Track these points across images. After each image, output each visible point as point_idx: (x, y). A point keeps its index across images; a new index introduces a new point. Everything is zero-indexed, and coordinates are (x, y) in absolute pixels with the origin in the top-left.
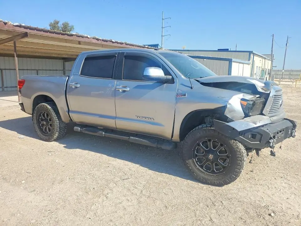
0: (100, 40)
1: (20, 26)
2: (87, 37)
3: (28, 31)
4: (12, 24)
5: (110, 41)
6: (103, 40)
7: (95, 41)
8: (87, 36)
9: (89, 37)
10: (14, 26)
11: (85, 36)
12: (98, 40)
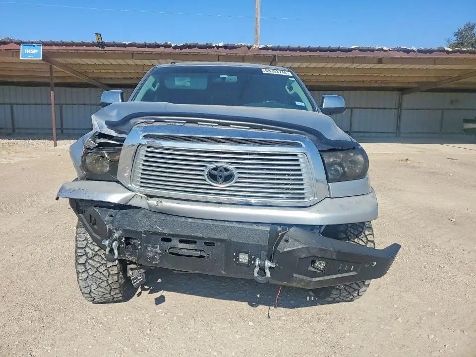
0: (414, 51)
1: (267, 49)
2: (382, 50)
3: (278, 53)
4: (257, 47)
5: (440, 51)
6: (420, 51)
7: (398, 55)
8: (380, 47)
9: (385, 48)
10: (260, 49)
11: (377, 47)
12: (408, 51)
